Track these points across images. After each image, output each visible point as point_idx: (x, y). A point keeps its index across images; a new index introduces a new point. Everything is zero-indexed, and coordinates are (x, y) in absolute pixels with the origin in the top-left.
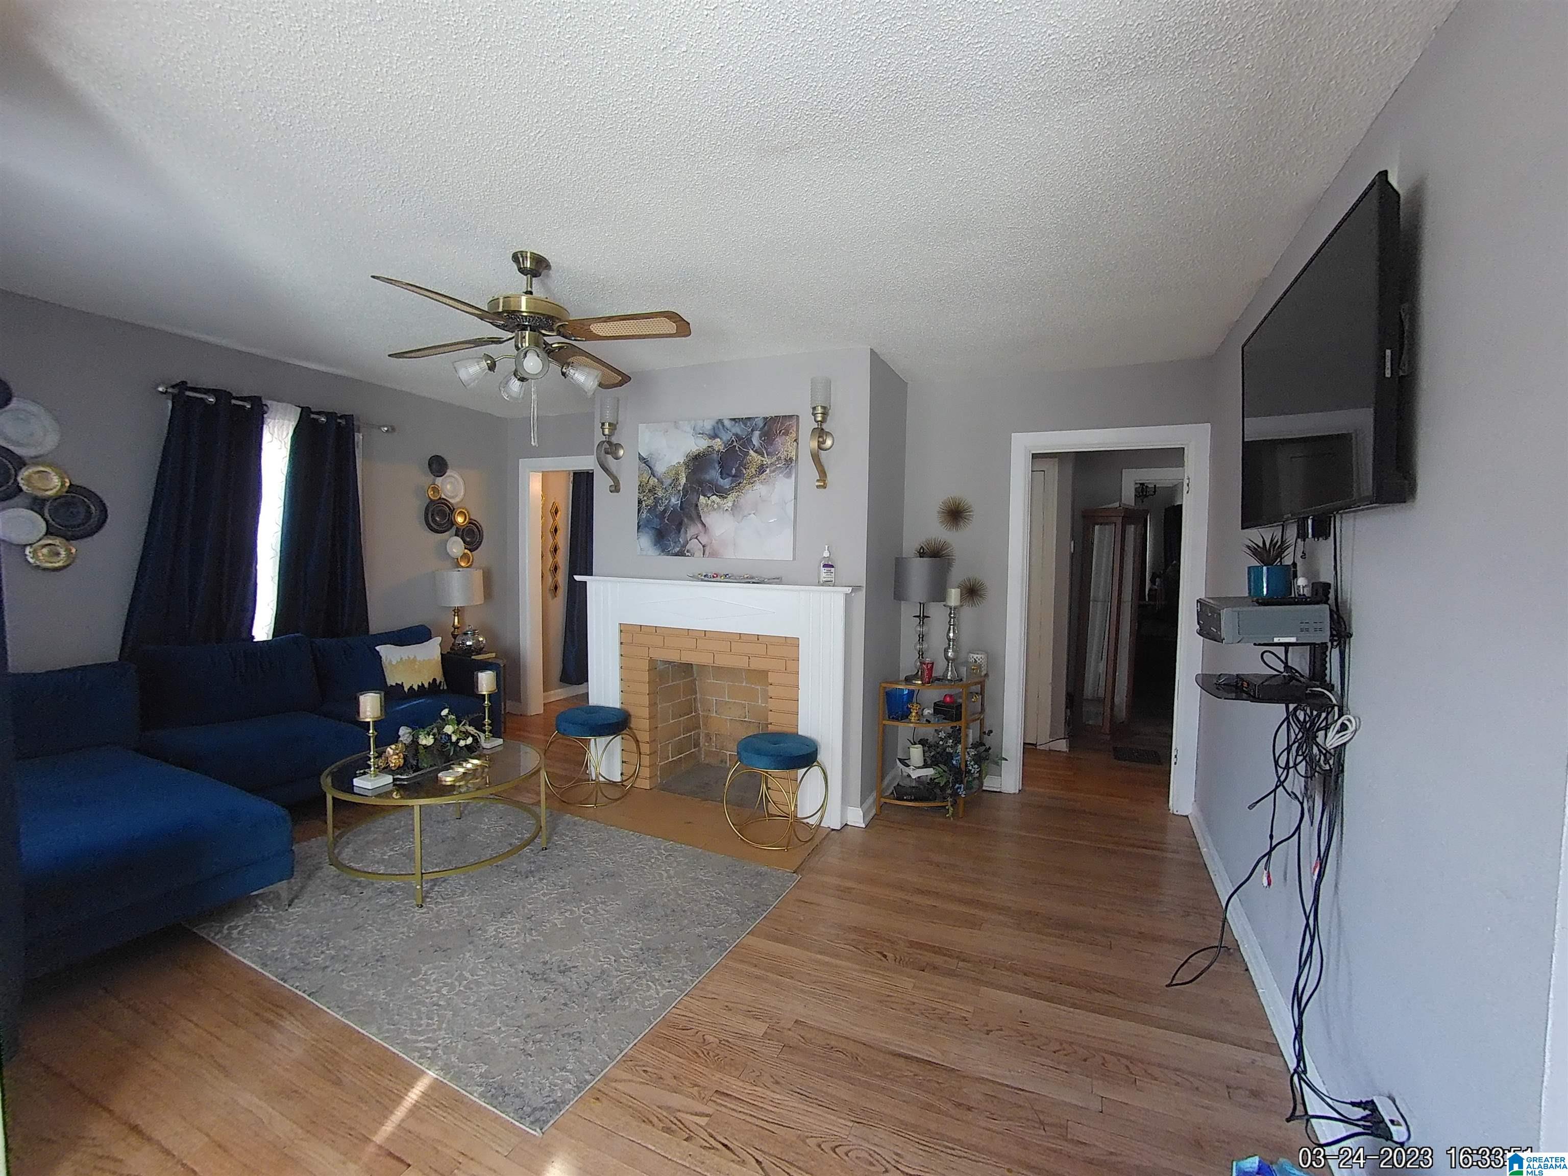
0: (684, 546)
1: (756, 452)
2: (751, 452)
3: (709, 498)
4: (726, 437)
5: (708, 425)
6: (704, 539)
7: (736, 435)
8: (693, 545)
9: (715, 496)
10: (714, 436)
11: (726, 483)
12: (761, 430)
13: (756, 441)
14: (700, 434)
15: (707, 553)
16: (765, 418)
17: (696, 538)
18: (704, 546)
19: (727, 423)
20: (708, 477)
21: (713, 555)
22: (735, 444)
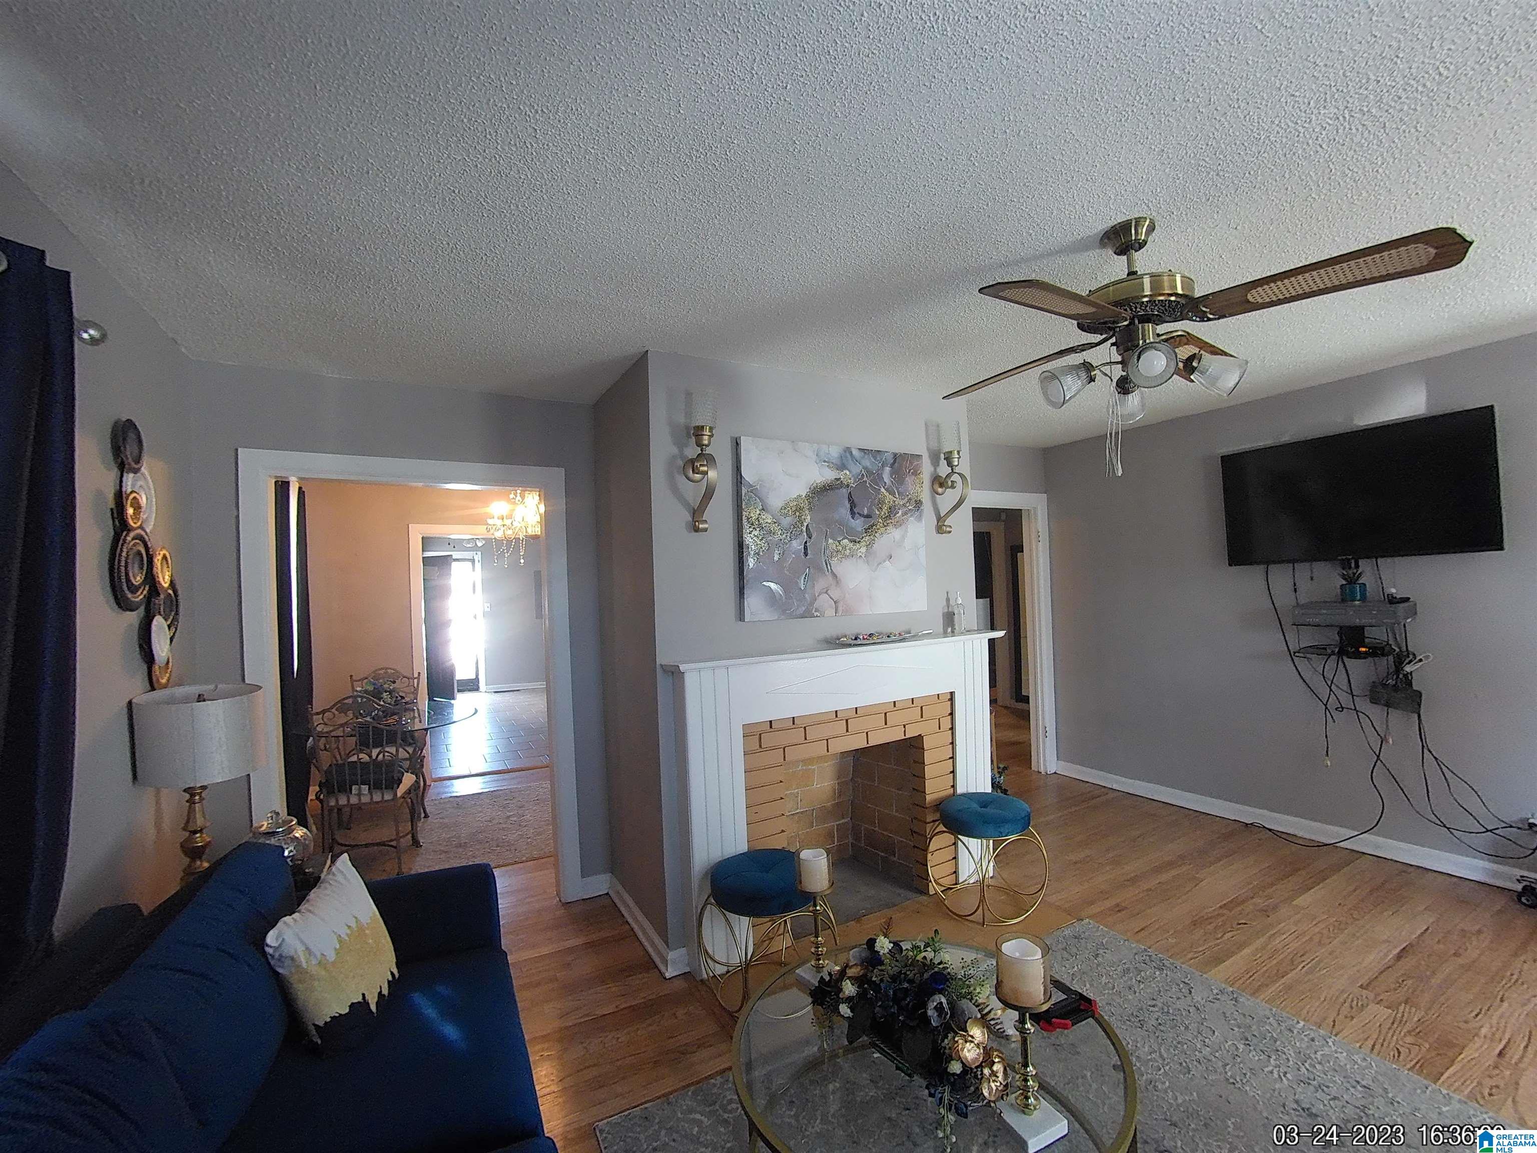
0: (812, 604)
1: (887, 490)
2: (883, 490)
3: (839, 542)
4: (857, 469)
5: (835, 452)
6: (835, 593)
7: (865, 468)
8: (823, 601)
9: (846, 540)
10: (842, 467)
11: (858, 524)
12: (892, 466)
13: (886, 477)
14: (825, 461)
15: (840, 609)
16: (895, 455)
17: (826, 593)
18: (835, 602)
19: (855, 452)
20: (837, 517)
21: (848, 612)
22: (865, 479)
